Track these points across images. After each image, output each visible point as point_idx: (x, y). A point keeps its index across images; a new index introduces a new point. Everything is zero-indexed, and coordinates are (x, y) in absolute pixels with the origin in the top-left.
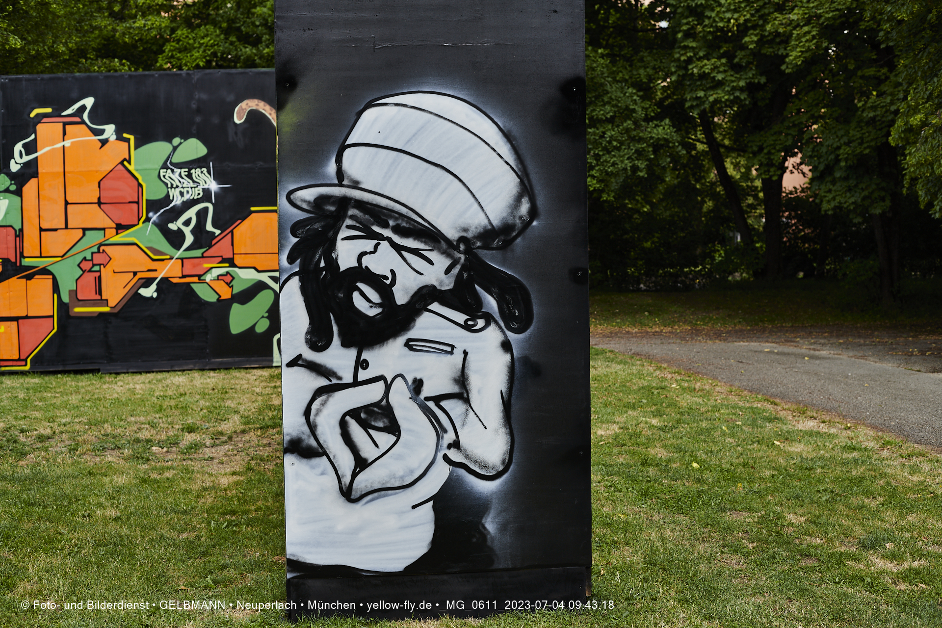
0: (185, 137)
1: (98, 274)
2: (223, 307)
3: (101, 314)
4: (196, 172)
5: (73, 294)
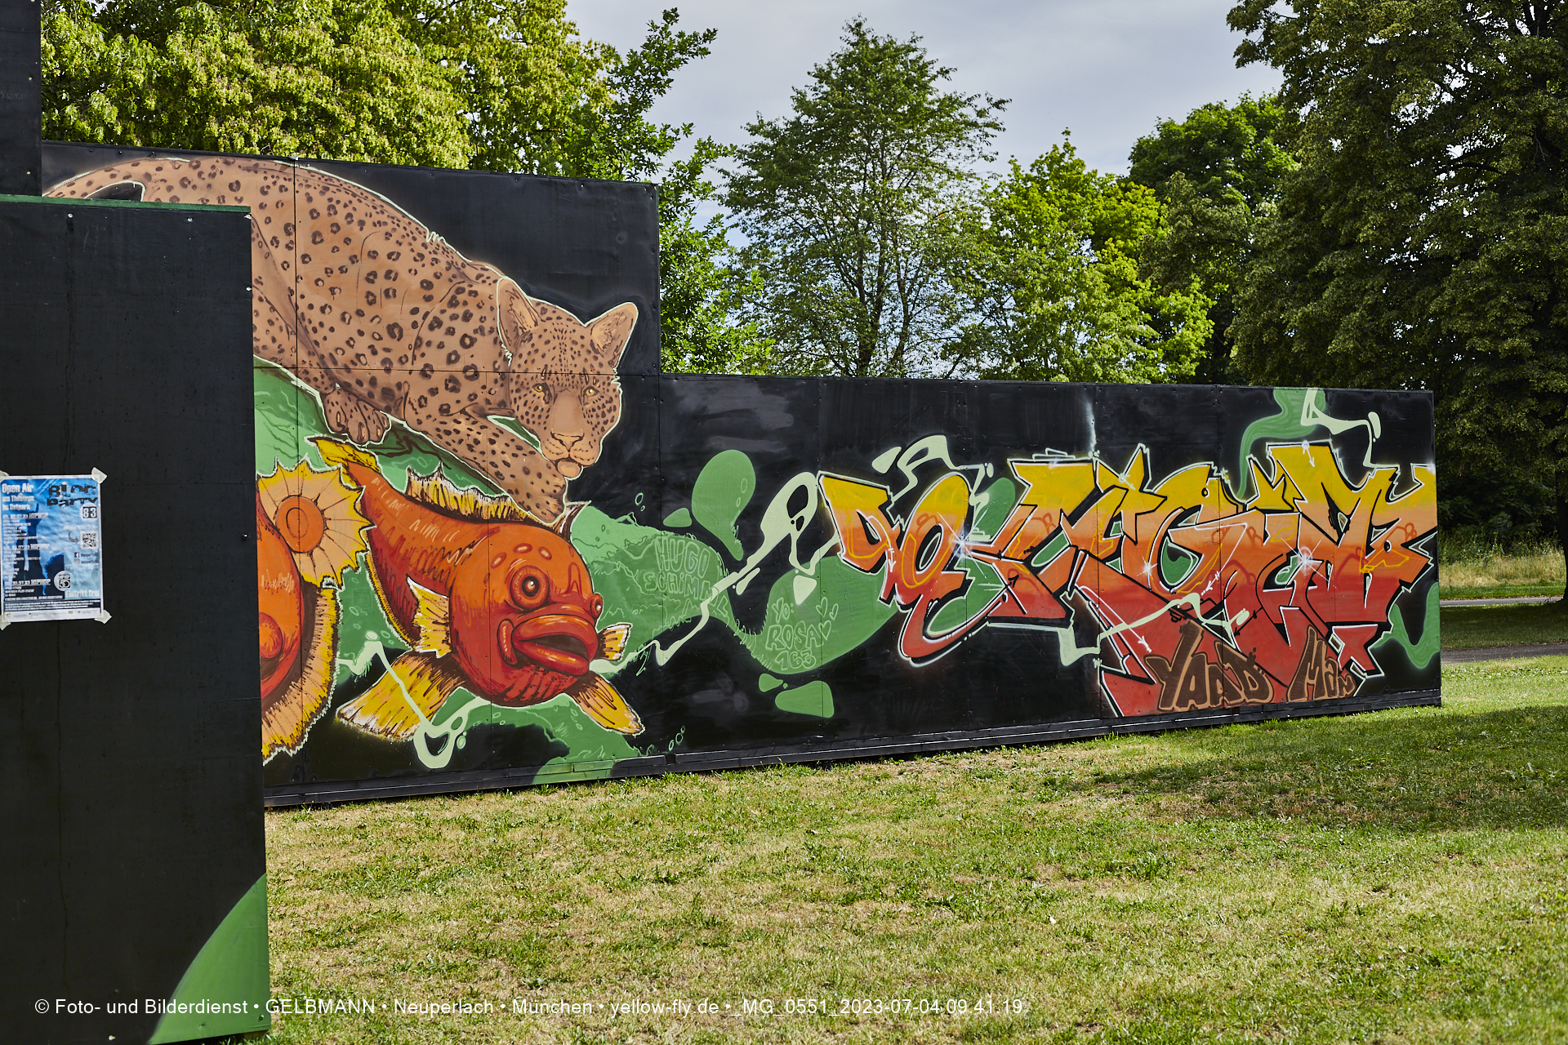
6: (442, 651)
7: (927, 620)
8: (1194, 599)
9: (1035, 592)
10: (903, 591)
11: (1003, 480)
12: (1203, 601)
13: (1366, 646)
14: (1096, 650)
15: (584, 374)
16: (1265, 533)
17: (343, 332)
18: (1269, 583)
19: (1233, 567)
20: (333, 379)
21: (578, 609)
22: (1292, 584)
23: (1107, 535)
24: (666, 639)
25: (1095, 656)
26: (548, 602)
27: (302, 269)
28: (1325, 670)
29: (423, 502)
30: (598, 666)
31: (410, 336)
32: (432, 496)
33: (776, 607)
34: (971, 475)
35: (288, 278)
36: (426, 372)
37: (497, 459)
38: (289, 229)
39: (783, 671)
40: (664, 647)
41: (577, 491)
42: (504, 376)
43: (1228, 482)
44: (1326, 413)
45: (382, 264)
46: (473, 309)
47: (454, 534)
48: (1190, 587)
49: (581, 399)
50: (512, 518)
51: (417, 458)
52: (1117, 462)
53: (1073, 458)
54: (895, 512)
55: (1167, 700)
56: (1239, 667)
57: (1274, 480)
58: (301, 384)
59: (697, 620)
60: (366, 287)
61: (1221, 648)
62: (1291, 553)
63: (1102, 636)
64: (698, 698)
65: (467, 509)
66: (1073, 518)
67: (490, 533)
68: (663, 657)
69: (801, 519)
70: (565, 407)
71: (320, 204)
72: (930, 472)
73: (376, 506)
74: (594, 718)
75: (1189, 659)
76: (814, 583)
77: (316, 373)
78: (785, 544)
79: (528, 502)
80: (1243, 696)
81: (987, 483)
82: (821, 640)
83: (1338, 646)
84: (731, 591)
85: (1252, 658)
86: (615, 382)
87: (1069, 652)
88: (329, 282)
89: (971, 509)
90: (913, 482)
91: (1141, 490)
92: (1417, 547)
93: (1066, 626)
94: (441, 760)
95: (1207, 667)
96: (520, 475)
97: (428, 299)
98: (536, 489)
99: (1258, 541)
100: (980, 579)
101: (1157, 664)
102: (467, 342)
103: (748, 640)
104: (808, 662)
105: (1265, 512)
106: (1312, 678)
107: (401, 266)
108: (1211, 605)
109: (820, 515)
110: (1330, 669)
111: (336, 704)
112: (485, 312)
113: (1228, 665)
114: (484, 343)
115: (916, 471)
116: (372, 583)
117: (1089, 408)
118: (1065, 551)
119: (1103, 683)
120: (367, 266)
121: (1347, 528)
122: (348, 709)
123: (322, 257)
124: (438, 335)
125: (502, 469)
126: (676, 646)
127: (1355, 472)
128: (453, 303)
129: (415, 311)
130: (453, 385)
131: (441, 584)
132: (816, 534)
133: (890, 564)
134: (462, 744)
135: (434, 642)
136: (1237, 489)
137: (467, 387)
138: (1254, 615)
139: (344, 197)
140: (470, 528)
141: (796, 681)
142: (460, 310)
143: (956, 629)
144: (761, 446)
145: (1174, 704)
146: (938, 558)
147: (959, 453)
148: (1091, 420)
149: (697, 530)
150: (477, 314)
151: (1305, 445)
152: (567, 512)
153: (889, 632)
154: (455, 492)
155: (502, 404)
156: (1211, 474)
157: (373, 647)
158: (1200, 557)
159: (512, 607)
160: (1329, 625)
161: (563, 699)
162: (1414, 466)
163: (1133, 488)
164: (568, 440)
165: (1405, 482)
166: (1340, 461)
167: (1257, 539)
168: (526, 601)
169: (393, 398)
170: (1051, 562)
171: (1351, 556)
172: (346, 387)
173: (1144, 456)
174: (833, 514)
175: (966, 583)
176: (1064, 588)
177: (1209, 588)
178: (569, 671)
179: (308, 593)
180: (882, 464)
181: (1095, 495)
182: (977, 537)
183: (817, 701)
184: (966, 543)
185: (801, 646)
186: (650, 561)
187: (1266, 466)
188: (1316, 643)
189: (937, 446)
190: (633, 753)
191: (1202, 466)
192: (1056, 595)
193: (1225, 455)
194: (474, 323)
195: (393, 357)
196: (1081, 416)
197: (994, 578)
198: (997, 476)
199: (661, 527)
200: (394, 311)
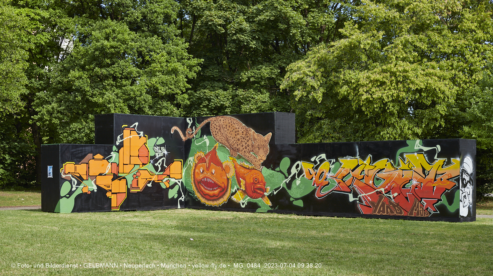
0: (160, 137)
1: (137, 179)
2: (167, 189)
3: (138, 192)
4: (162, 148)
5: (131, 185)
6: (244, 189)
7: (321, 190)
8: (383, 190)
9: (344, 186)
10: (316, 184)
11: (337, 163)
12: (385, 190)
13: (433, 205)
14: (358, 199)
15: (264, 145)
16: (403, 176)
17: (233, 140)
18: (404, 187)
19: (394, 183)
20: (231, 147)
21: (263, 184)
22: (411, 188)
23: (361, 174)
24: (276, 190)
25: (358, 200)
26: (258, 182)
27: (228, 131)
28: (420, 209)
29: (242, 166)
30: (265, 194)
31: (240, 141)
32: (243, 165)
33: (293, 186)
34: (330, 162)
35: (226, 132)
36: (242, 146)
37: (252, 159)
38: (226, 126)
39: (294, 197)
40: (275, 191)
41: (263, 164)
42: (253, 146)
43: (392, 163)
44: (422, 146)
45: (237, 130)
46: (248, 135)
47: (246, 171)
48: (381, 187)
49: (263, 149)
50: (254, 169)
51: (241, 159)
52: (364, 158)
53: (353, 158)
54: (315, 169)
55: (375, 211)
56: (394, 206)
57: (406, 162)
58: (227, 148)
59: (280, 187)
60: (235, 133)
61: (390, 201)
62: (411, 180)
63: (359, 196)
64: (280, 200)
65: (247, 167)
66: (353, 171)
67: (251, 171)
68: (275, 193)
69: (298, 170)
70: (261, 150)
71: (230, 121)
72: (322, 161)
73: (236, 167)
74: (265, 202)
75: (381, 203)
76: (300, 182)
77: (229, 147)
78: (295, 174)
79: (256, 166)
80: (395, 213)
81: (334, 163)
82: (301, 192)
83: (424, 204)
84: (286, 182)
85: (398, 205)
86: (268, 146)
87: (351, 199)
88: (231, 133)
89: (330, 168)
90: (319, 163)
91: (370, 165)
92: (452, 180)
93: (351, 193)
94: (243, 206)
95: (386, 205)
96: (255, 162)
97: (243, 134)
98: (257, 164)
99: (401, 177)
100: (332, 182)
101: (372, 203)
102: (248, 141)
103: (288, 191)
104: (299, 196)
105: (403, 170)
106: (416, 210)
107: (239, 130)
108: (387, 191)
109: (301, 169)
110: (421, 209)
111: (231, 196)
112: (250, 136)
113: (391, 205)
114: (250, 141)
115: (319, 161)
116: (236, 178)
117: (357, 147)
118: (351, 177)
119: (359, 206)
120: (235, 130)
121: (428, 174)
122: (232, 197)
123: (230, 129)
124: (244, 140)
125: (252, 161)
126: (277, 191)
127: (431, 160)
128: (246, 135)
129: (241, 136)
130: (246, 148)
131: (244, 179)
132: (301, 172)
133: (314, 179)
134: (246, 204)
135: (243, 188)
136: (395, 164)
137: (248, 148)
138: (399, 194)
139: (233, 120)
140: (248, 170)
141: (297, 199)
142: (247, 136)
143: (327, 192)
144: (291, 156)
145: (377, 213)
146: (323, 178)
147: (328, 157)
148: (358, 150)
149: (280, 171)
150: (249, 136)
151: (416, 154)
152: (261, 168)
153: (314, 192)
154: (246, 165)
155: (252, 150)
156: (388, 161)
157: (235, 188)
158: (384, 180)
159: (253, 183)
160: (421, 198)
161: (260, 198)
162: (452, 159)
163: (368, 164)
164: (261, 156)
165: (449, 163)
166: (426, 158)
167: (400, 177)
168: (255, 182)
169: (238, 150)
170: (347, 179)
171: (429, 181)
172: (233, 148)
173: (371, 157)
174: (303, 169)
175: (329, 183)
176: (350, 185)
177: (387, 187)
178: (261, 194)
179: (228, 179)
180: (313, 159)
181: (358, 166)
182: (331, 174)
183: (300, 203)
184: (329, 175)
185: (297, 193)
186: (273, 177)
187: (404, 159)
188: (417, 202)
189: (323, 156)
190: (270, 209)
191: (386, 159)
192: (349, 187)
193: (392, 156)
194: (249, 138)
195: (238, 144)
196: (355, 148)
197: (335, 183)
198: (336, 162)
199: (275, 171)
200: (238, 137)
